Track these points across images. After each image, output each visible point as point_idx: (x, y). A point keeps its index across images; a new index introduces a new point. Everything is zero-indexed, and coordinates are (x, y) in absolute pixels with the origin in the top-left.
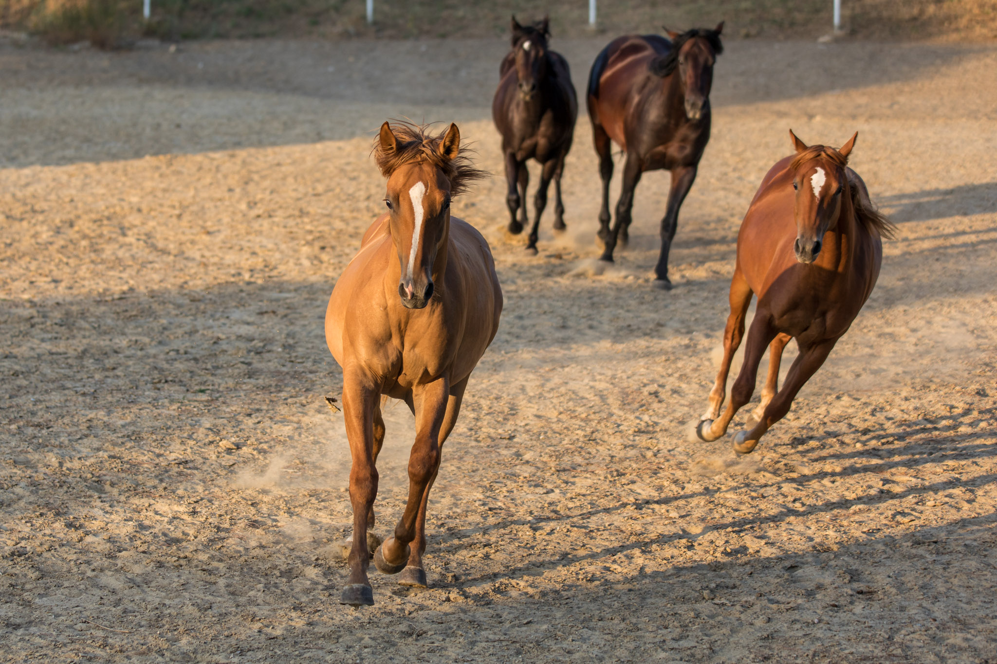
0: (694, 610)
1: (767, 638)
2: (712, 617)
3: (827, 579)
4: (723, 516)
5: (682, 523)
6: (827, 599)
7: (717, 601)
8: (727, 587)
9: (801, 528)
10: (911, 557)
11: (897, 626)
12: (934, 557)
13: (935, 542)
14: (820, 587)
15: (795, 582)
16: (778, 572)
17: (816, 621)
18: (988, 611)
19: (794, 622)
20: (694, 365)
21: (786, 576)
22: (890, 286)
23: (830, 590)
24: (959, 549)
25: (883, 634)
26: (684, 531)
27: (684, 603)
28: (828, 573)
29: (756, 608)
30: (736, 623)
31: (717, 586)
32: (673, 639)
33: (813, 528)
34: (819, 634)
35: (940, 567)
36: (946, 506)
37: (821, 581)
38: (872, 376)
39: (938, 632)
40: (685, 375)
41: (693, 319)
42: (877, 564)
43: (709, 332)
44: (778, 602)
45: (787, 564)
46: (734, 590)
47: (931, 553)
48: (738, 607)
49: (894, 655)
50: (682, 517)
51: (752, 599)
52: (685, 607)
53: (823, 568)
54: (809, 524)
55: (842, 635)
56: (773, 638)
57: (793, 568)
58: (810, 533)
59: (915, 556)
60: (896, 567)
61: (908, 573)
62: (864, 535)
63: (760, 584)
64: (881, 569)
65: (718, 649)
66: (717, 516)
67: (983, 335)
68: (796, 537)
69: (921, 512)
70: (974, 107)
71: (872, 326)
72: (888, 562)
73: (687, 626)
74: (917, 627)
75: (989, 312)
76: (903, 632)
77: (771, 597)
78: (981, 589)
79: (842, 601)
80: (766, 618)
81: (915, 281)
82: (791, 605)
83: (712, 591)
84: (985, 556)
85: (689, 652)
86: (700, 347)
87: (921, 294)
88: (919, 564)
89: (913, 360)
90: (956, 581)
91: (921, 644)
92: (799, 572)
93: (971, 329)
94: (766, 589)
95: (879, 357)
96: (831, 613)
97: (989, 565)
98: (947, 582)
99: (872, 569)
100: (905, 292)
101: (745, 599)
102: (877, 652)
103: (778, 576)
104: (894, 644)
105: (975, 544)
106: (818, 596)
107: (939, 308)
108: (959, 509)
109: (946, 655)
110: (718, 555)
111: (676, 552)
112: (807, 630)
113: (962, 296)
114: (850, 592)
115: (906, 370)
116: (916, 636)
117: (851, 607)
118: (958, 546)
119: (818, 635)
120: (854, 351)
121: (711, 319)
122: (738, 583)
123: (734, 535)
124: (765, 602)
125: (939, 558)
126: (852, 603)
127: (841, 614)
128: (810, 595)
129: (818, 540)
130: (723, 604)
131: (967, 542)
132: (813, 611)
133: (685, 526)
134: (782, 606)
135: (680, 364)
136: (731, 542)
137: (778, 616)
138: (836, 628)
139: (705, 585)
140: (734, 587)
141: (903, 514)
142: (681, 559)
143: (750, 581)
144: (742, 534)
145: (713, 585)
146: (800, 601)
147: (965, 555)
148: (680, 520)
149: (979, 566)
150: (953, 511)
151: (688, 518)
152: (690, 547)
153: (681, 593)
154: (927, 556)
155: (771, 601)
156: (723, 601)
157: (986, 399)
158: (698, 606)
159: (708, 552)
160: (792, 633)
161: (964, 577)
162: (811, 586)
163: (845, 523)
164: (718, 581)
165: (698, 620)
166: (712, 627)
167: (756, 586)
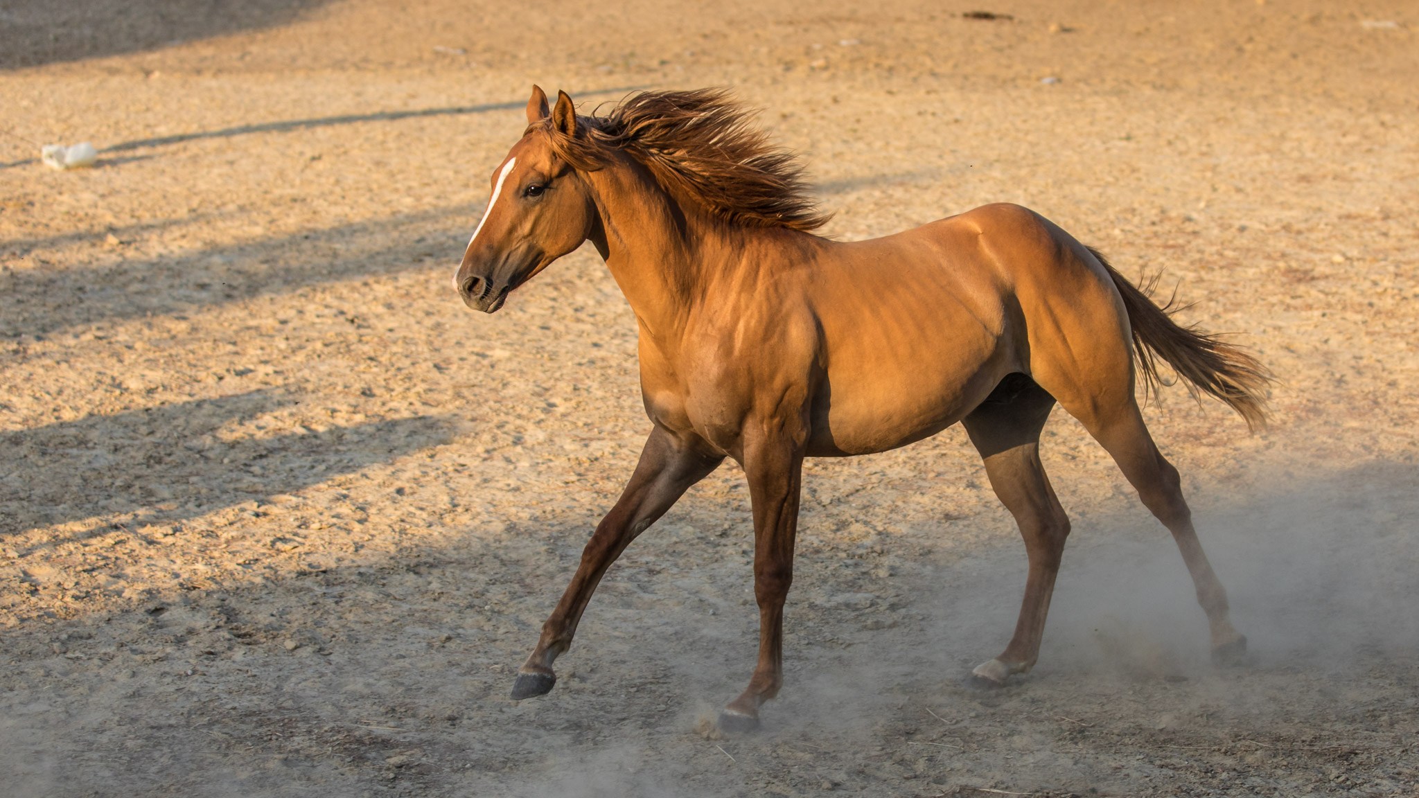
0: (43, 667)
1: (133, 695)
2: (66, 674)
3: (199, 621)
4: (70, 553)
5: (22, 563)
6: (200, 646)
7: (70, 655)
8: (81, 638)
9: (164, 562)
10: (296, 591)
11: (286, 673)
12: (324, 589)
13: (324, 572)
14: (191, 632)
15: (161, 627)
16: (140, 617)
17: (189, 672)
18: (392, 650)
19: (164, 674)
20: (25, 374)
21: (150, 621)
22: (252, 270)
23: (204, 635)
24: (353, 578)
25: (270, 683)
26: (25, 573)
27: (30, 659)
28: (200, 614)
29: (118, 660)
30: (95, 680)
31: (70, 637)
32: (21, 703)
33: (179, 562)
34: (195, 687)
35: (331, 600)
36: (334, 529)
37: (193, 624)
38: (238, 378)
39: (334, 677)
40: (15, 386)
41: (21, 318)
42: (256, 601)
43: (40, 334)
44: (142, 653)
45: (151, 606)
46: (90, 641)
47: (320, 585)
48: (96, 661)
49: (284, 708)
50: (21, 556)
51: (111, 650)
52: (32, 664)
53: (193, 609)
54: (173, 557)
55: (221, 687)
56: (140, 695)
57: (158, 611)
58: (175, 567)
59: (301, 590)
60: (280, 604)
61: (294, 610)
62: (240, 568)
63: (120, 632)
64: (262, 607)
65: (75, 712)
66: (64, 553)
67: (365, 324)
68: (160, 574)
69: (305, 537)
70: (339, 56)
71: (234, 318)
72: (270, 598)
73: (37, 686)
74: (309, 673)
75: (370, 297)
76: (293, 680)
77: (134, 647)
78: (381, 624)
79: (219, 647)
80: (130, 673)
81: (281, 263)
82: (158, 655)
83: (63, 643)
84: (384, 585)
85: (41, 717)
86: (31, 352)
87: (290, 278)
88: (307, 599)
89: (285, 357)
90: (351, 617)
91: (313, 693)
92: (165, 616)
93: (350, 317)
94: (128, 637)
95: (245, 355)
96: (206, 662)
97: (388, 595)
98: (340, 618)
99: (251, 607)
100: (271, 276)
101: (103, 651)
102: (265, 706)
103: (141, 622)
104: (284, 694)
105: (372, 571)
106: (190, 643)
107: (311, 295)
108: (349, 531)
109: (346, 704)
110: (68, 599)
111: (17, 599)
112: (181, 684)
113: (338, 279)
114: (228, 636)
115: (278, 369)
116: (308, 683)
117: (230, 653)
118: (351, 574)
119: (193, 689)
120: (214, 349)
121: (43, 318)
122: (94, 632)
123: (85, 575)
124: (126, 652)
125: (329, 591)
126: (230, 649)
127: (218, 663)
128: (180, 641)
129: (186, 576)
130: (78, 658)
131: (362, 570)
132: (185, 660)
133: (27, 567)
134: (148, 657)
135: (8, 373)
136: (83, 583)
137: (143, 669)
138: (214, 679)
139: (55, 636)
140: (90, 637)
141: (283, 540)
142: (24, 607)
143: (107, 628)
144: (94, 574)
145: (64, 636)
146: (169, 650)
147: (360, 585)
148: (19, 561)
149: (377, 597)
150: (343, 534)
151: (29, 558)
152: (34, 592)
153: (27, 648)
154: (316, 588)
155: (133, 651)
156: (78, 654)
157: (373, 400)
158: (48, 662)
159: (56, 597)
160: (162, 689)
161: (361, 611)
162: (180, 631)
163: (216, 554)
164: (70, 630)
165: (49, 679)
166: (67, 686)
167: (116, 634)
